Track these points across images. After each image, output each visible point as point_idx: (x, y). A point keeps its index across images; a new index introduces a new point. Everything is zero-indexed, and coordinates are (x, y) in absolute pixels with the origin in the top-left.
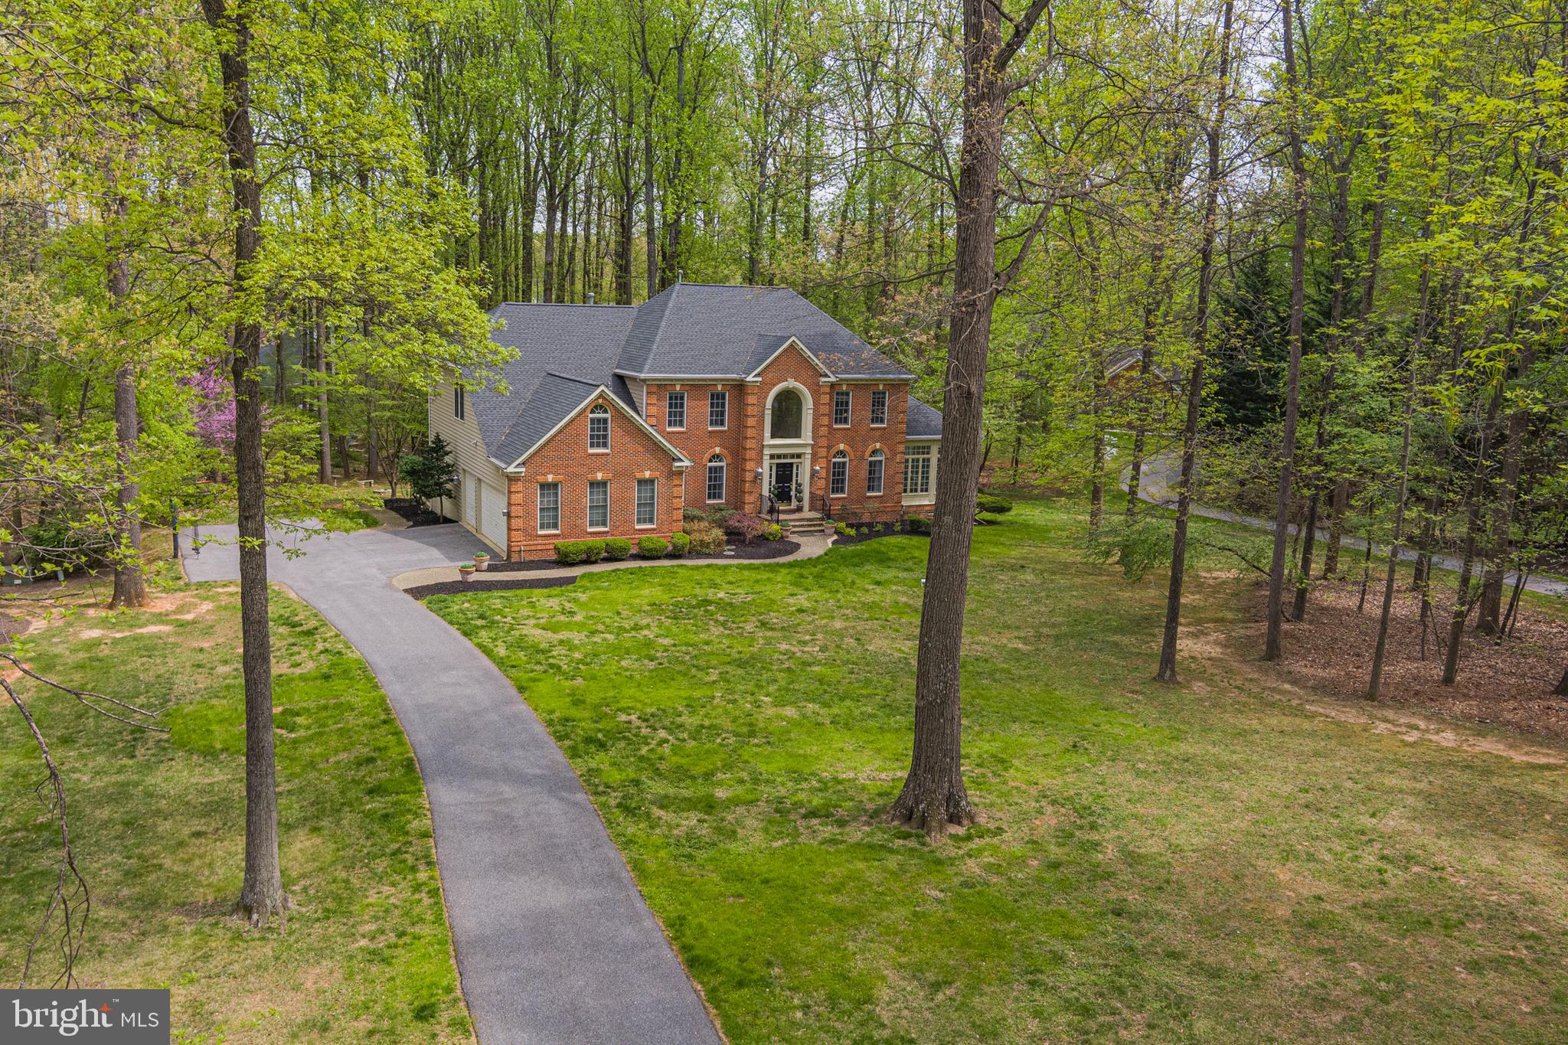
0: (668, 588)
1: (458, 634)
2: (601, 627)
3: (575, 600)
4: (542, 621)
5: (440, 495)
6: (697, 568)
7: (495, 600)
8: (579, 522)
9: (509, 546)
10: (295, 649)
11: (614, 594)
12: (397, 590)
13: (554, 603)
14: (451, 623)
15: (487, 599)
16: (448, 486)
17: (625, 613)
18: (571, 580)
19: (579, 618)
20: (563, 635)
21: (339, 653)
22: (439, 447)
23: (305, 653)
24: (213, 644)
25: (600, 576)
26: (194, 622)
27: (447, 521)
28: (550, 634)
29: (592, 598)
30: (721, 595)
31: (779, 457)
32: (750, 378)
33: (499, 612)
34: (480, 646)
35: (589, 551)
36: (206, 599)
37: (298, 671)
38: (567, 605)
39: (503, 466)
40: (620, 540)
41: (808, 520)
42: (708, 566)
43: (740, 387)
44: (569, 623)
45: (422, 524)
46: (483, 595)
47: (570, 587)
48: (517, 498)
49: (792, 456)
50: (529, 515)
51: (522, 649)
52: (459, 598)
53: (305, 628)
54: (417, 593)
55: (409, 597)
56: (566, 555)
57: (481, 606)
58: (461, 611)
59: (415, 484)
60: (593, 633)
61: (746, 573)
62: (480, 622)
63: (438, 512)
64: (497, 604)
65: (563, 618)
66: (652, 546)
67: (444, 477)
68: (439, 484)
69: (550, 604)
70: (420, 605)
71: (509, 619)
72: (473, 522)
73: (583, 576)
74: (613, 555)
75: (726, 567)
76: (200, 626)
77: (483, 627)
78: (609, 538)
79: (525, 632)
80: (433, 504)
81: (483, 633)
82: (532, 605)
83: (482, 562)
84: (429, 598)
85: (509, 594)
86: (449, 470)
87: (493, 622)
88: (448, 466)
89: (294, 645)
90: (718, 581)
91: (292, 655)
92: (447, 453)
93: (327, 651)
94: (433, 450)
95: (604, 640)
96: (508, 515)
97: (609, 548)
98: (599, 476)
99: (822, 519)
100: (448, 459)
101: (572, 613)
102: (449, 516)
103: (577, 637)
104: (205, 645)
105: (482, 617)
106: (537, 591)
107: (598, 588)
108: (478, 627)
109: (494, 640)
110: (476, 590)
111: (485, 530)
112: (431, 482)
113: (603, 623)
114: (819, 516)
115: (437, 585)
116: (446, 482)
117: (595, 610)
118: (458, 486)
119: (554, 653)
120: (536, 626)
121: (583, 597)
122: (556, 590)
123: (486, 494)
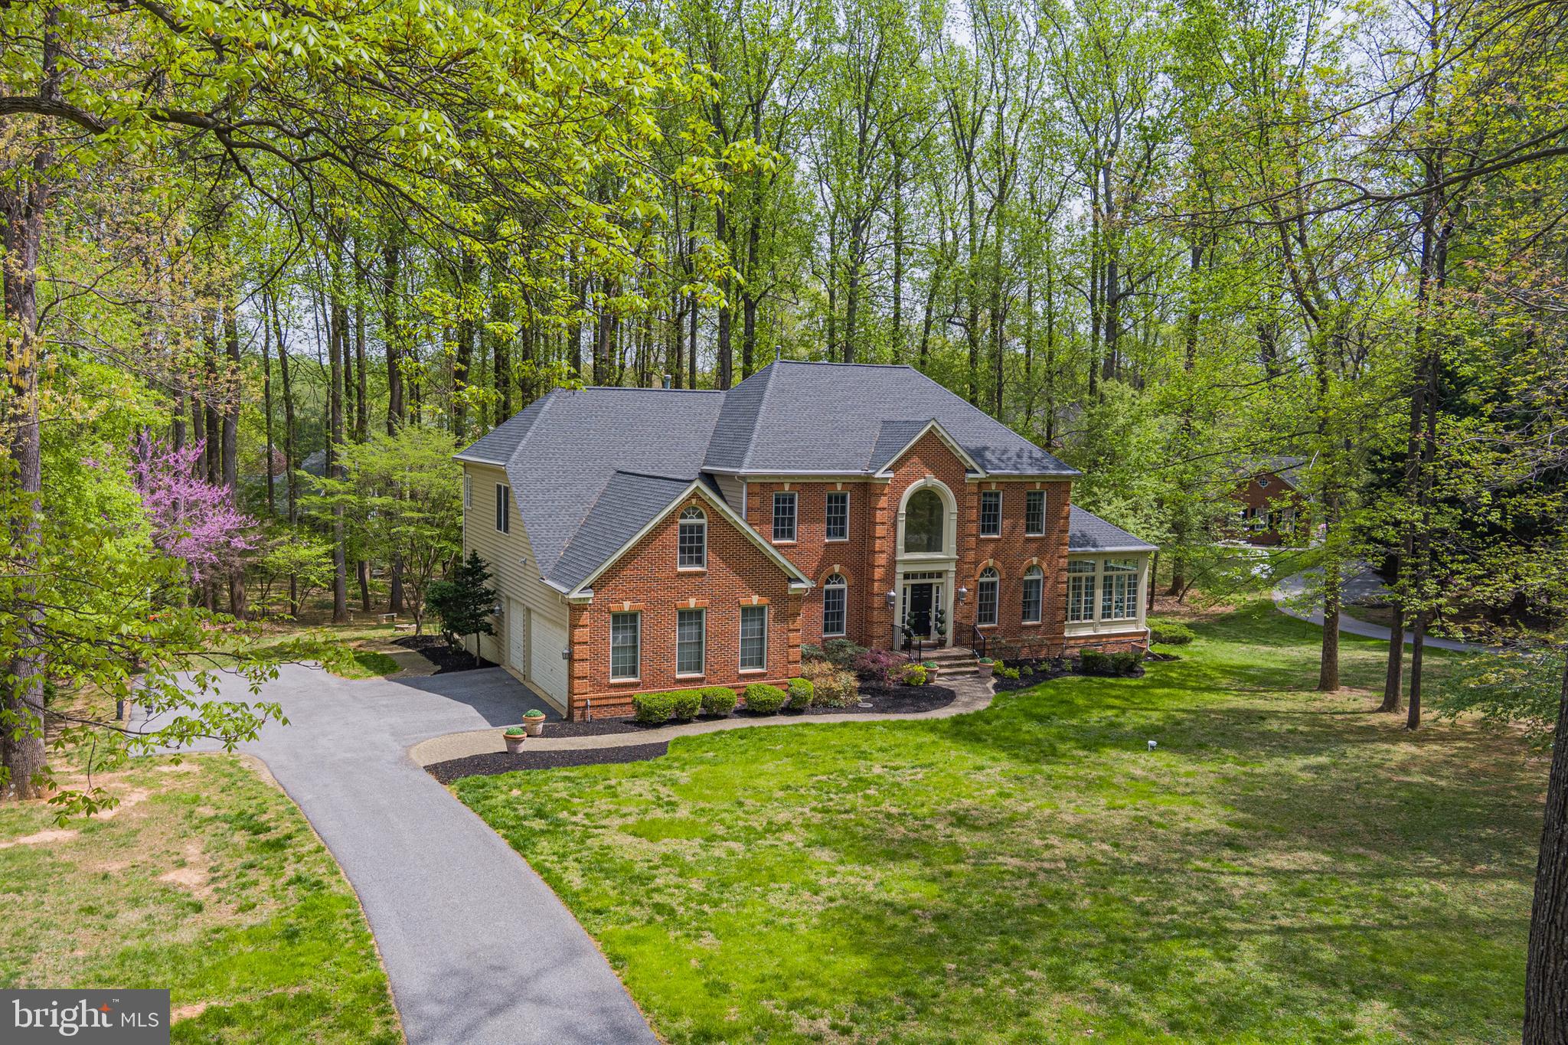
0: (801, 759)
1: (504, 845)
2: (720, 830)
3: (674, 783)
4: (631, 820)
5: (477, 631)
6: (830, 727)
7: (557, 783)
8: (665, 665)
9: (571, 701)
10: (252, 875)
11: (725, 770)
12: (416, 768)
13: (642, 786)
14: (493, 825)
15: (546, 781)
16: (487, 619)
17: (750, 803)
18: (660, 749)
19: (683, 813)
20: (666, 846)
21: (318, 883)
22: (476, 569)
23: (265, 883)
24: (128, 864)
25: (700, 741)
26: (111, 824)
27: (486, 664)
28: (645, 844)
29: (696, 779)
30: (877, 770)
31: (914, 576)
32: (879, 475)
33: (565, 804)
34: (541, 869)
35: (681, 706)
36: (141, 784)
37: (248, 920)
38: (664, 791)
39: (564, 590)
40: (720, 690)
41: (956, 658)
42: (844, 725)
43: (865, 488)
44: (672, 822)
45: (453, 669)
46: (539, 775)
47: (661, 760)
48: (581, 634)
49: (931, 575)
50: (596, 657)
51: (608, 874)
52: (504, 780)
53: (271, 836)
54: (445, 772)
55: (431, 780)
56: (650, 712)
57: (537, 794)
58: (508, 804)
59: (445, 616)
60: (712, 839)
61: (899, 734)
62: (538, 824)
63: (474, 652)
64: (561, 790)
65: (659, 814)
66: (764, 698)
67: (483, 608)
68: (476, 616)
69: (638, 790)
70: (447, 794)
71: (579, 818)
72: (520, 666)
73: (678, 742)
74: (712, 711)
75: (868, 726)
76: (117, 831)
77: (543, 832)
78: (706, 688)
79: (607, 841)
80: (467, 642)
81: (544, 845)
82: (612, 792)
83: (537, 722)
84: (461, 780)
85: (575, 772)
86: (489, 597)
87: (558, 823)
88: (488, 592)
89: (252, 866)
90: (865, 747)
91: (244, 887)
92: (486, 577)
93: (299, 879)
94: (468, 572)
95: (732, 853)
96: (570, 658)
97: (707, 702)
98: (692, 603)
99: (973, 657)
100: (487, 584)
101: (672, 805)
102: (488, 657)
103: (689, 848)
104: (114, 867)
105: (540, 814)
106: (615, 768)
107: (702, 762)
108: (534, 833)
109: (563, 856)
110: (529, 767)
111: (537, 676)
112: (467, 613)
113: (722, 822)
114: (968, 651)
115: (472, 758)
116: (485, 613)
117: (704, 798)
118: (500, 619)
119: (659, 882)
120: (623, 829)
121: (684, 777)
122: (642, 766)
123: (538, 627)
